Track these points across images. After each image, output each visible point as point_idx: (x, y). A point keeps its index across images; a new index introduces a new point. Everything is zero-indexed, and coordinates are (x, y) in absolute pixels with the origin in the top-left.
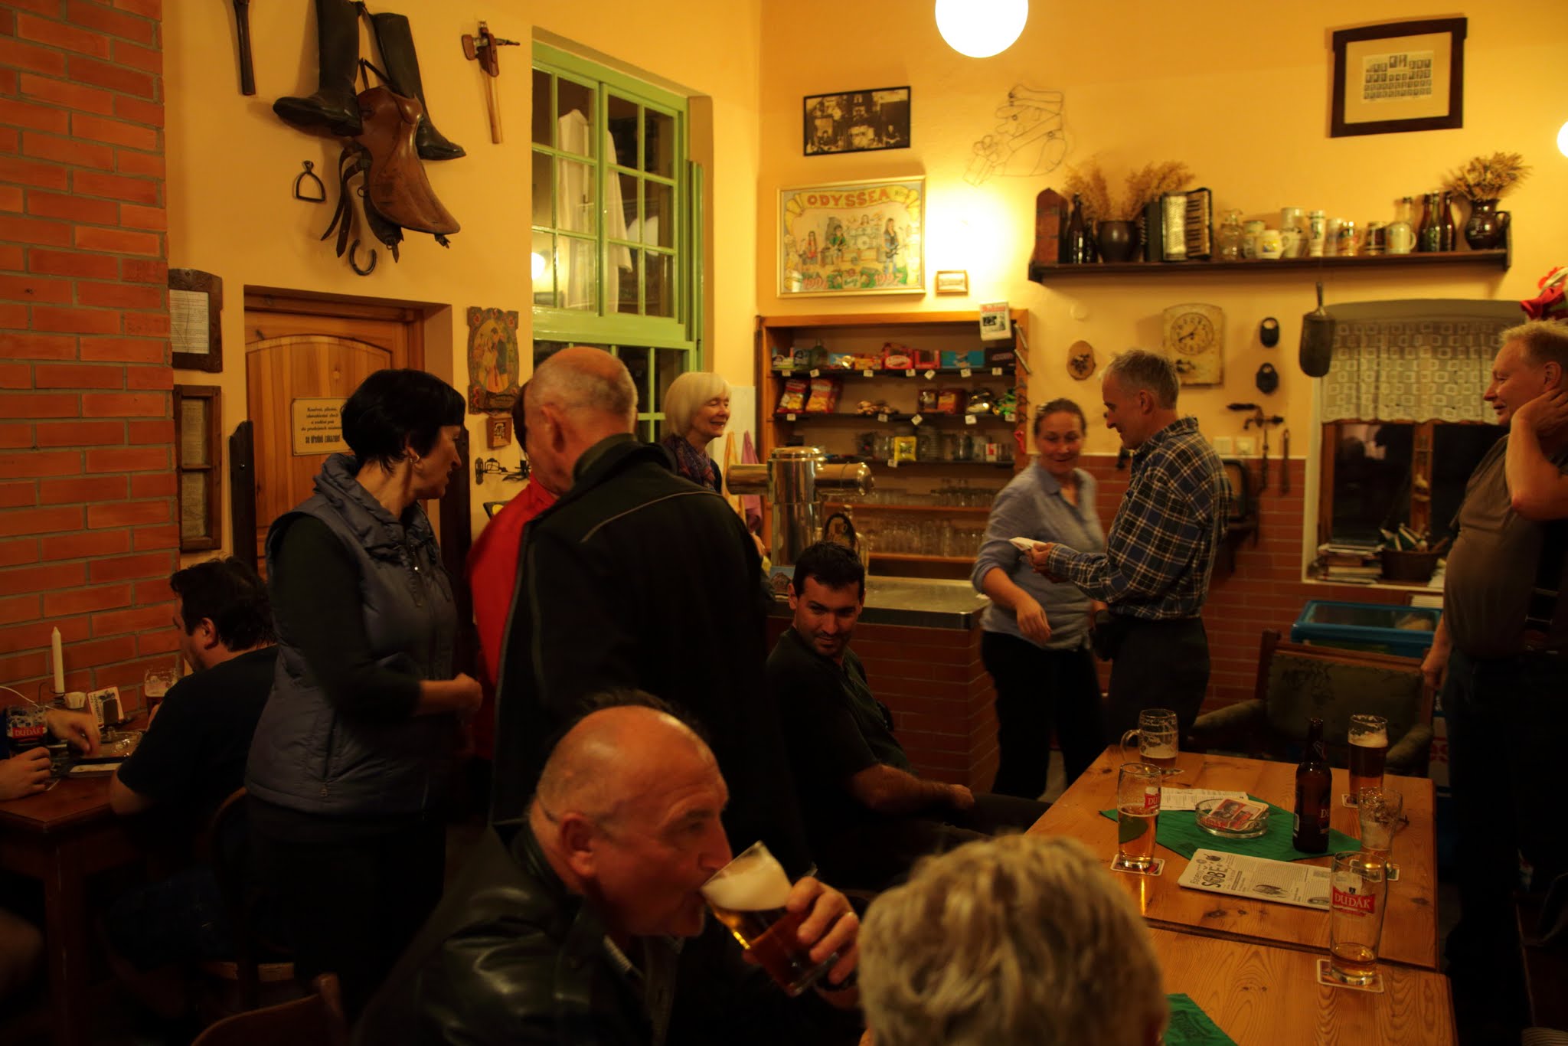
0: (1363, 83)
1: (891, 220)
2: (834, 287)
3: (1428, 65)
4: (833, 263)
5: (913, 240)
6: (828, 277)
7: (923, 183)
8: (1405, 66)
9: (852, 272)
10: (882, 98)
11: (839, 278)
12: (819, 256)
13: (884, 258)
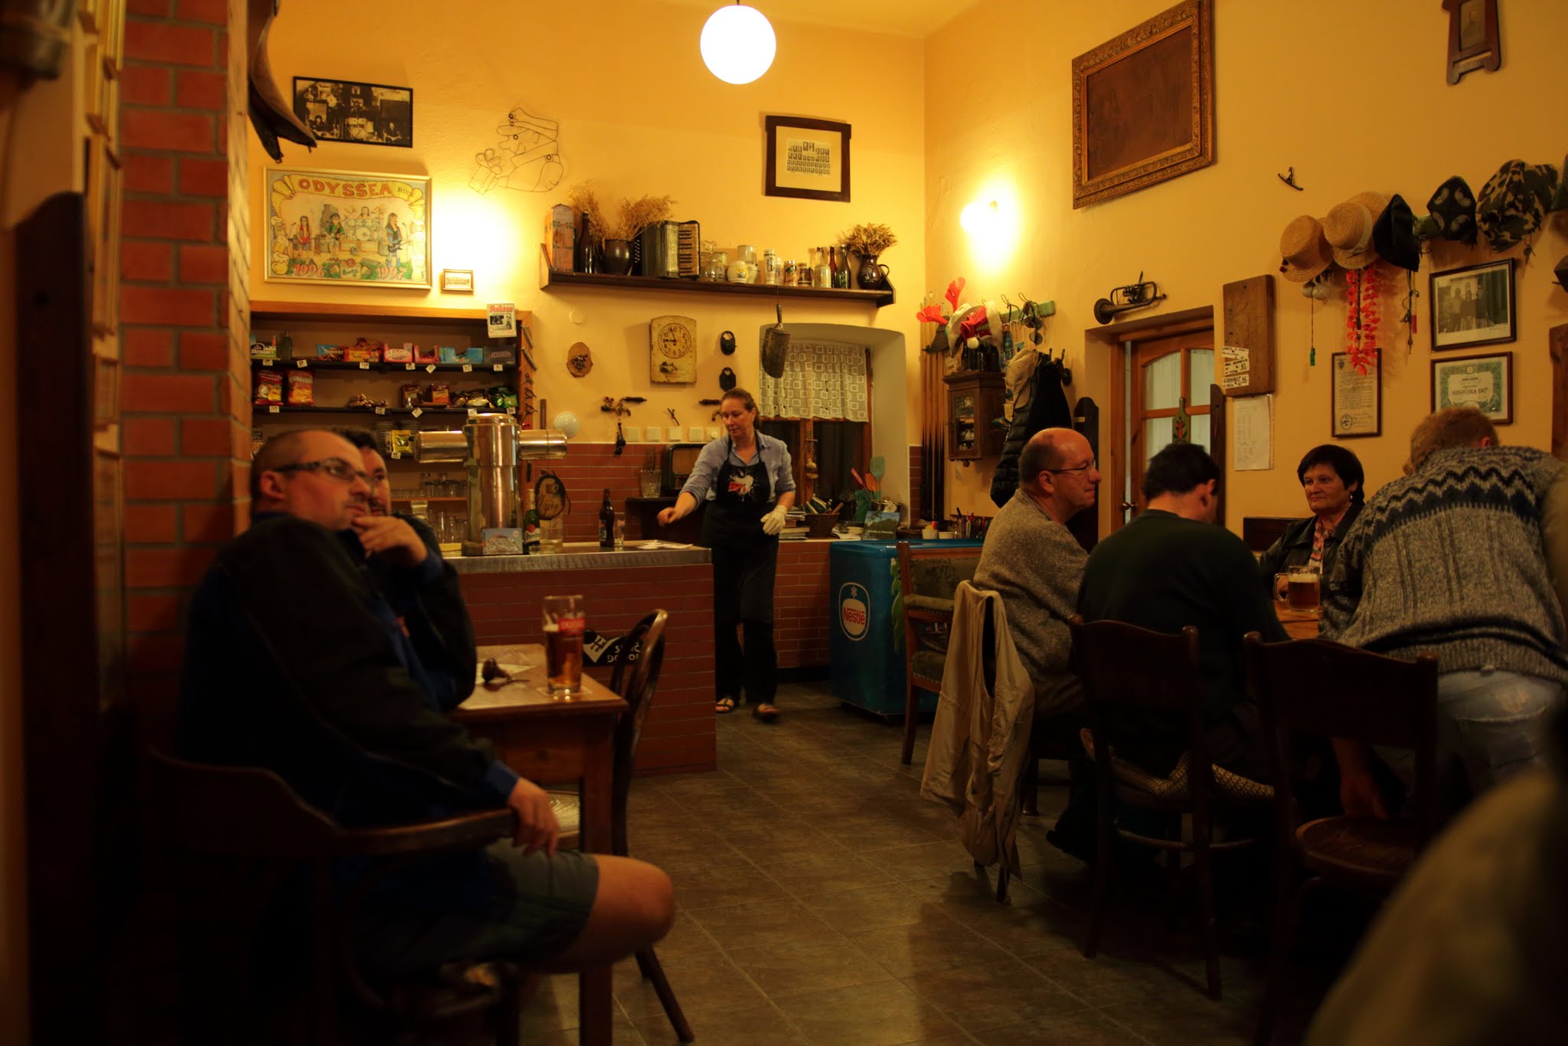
0: (787, 158)
1: (393, 215)
2: (331, 276)
3: (828, 153)
4: (329, 252)
5: (419, 237)
6: (324, 265)
7: (428, 185)
8: (813, 150)
9: (351, 262)
10: (382, 95)
11: (336, 267)
12: (313, 242)
13: (386, 252)
